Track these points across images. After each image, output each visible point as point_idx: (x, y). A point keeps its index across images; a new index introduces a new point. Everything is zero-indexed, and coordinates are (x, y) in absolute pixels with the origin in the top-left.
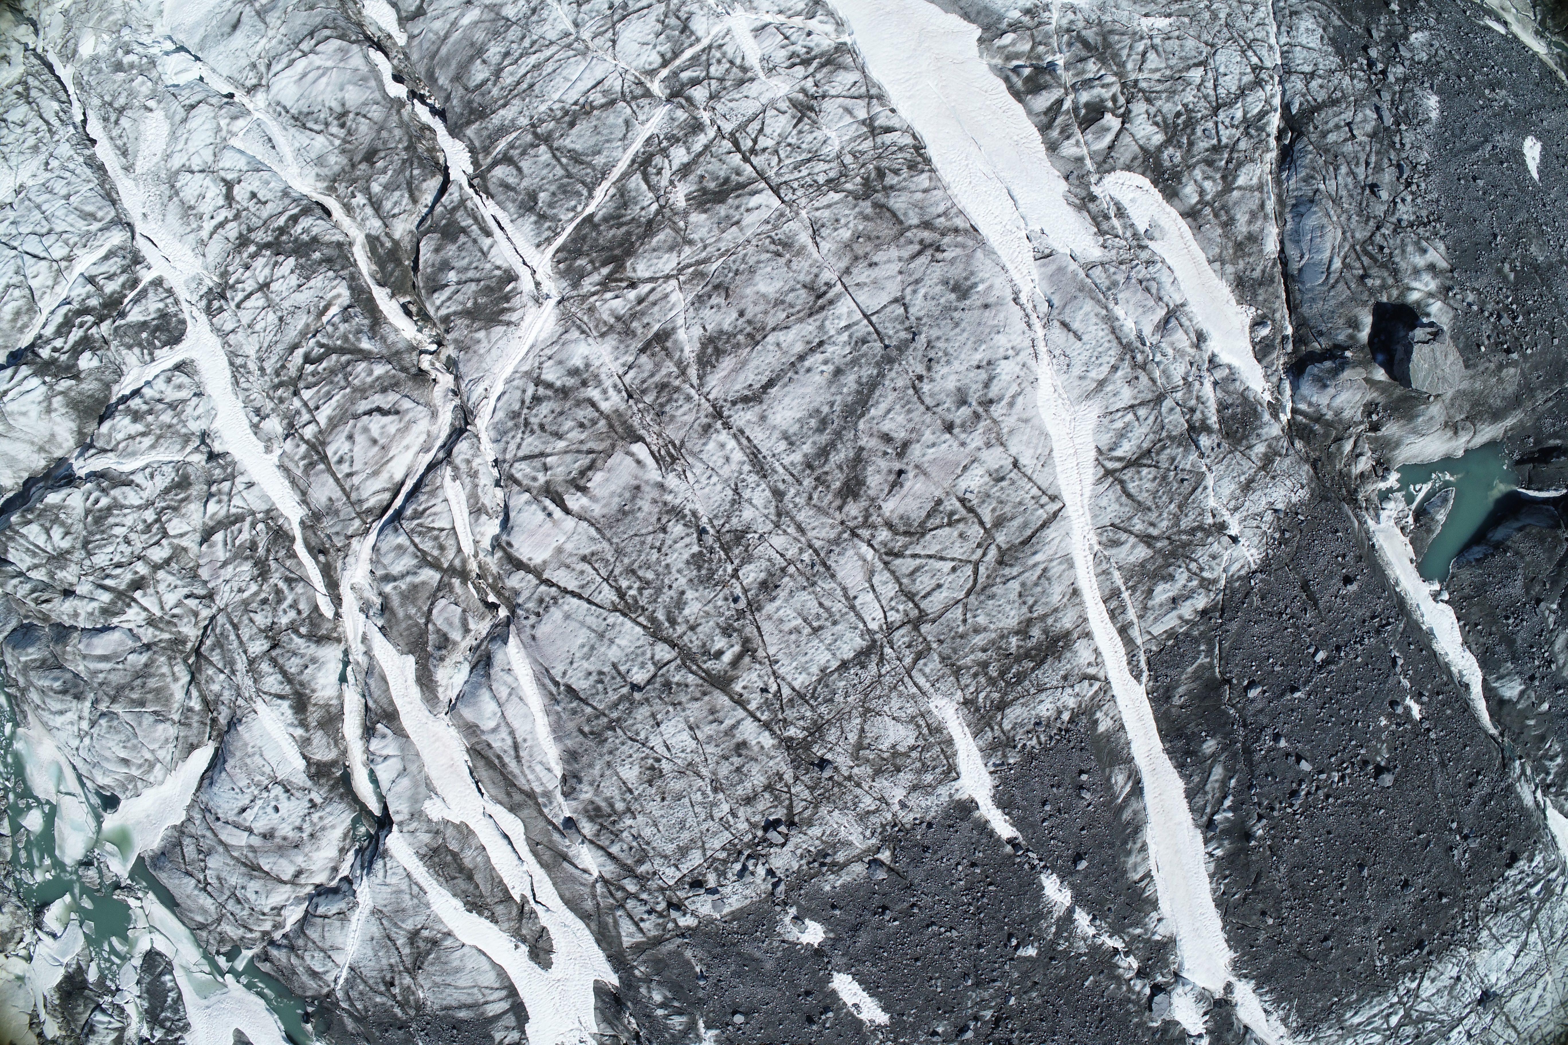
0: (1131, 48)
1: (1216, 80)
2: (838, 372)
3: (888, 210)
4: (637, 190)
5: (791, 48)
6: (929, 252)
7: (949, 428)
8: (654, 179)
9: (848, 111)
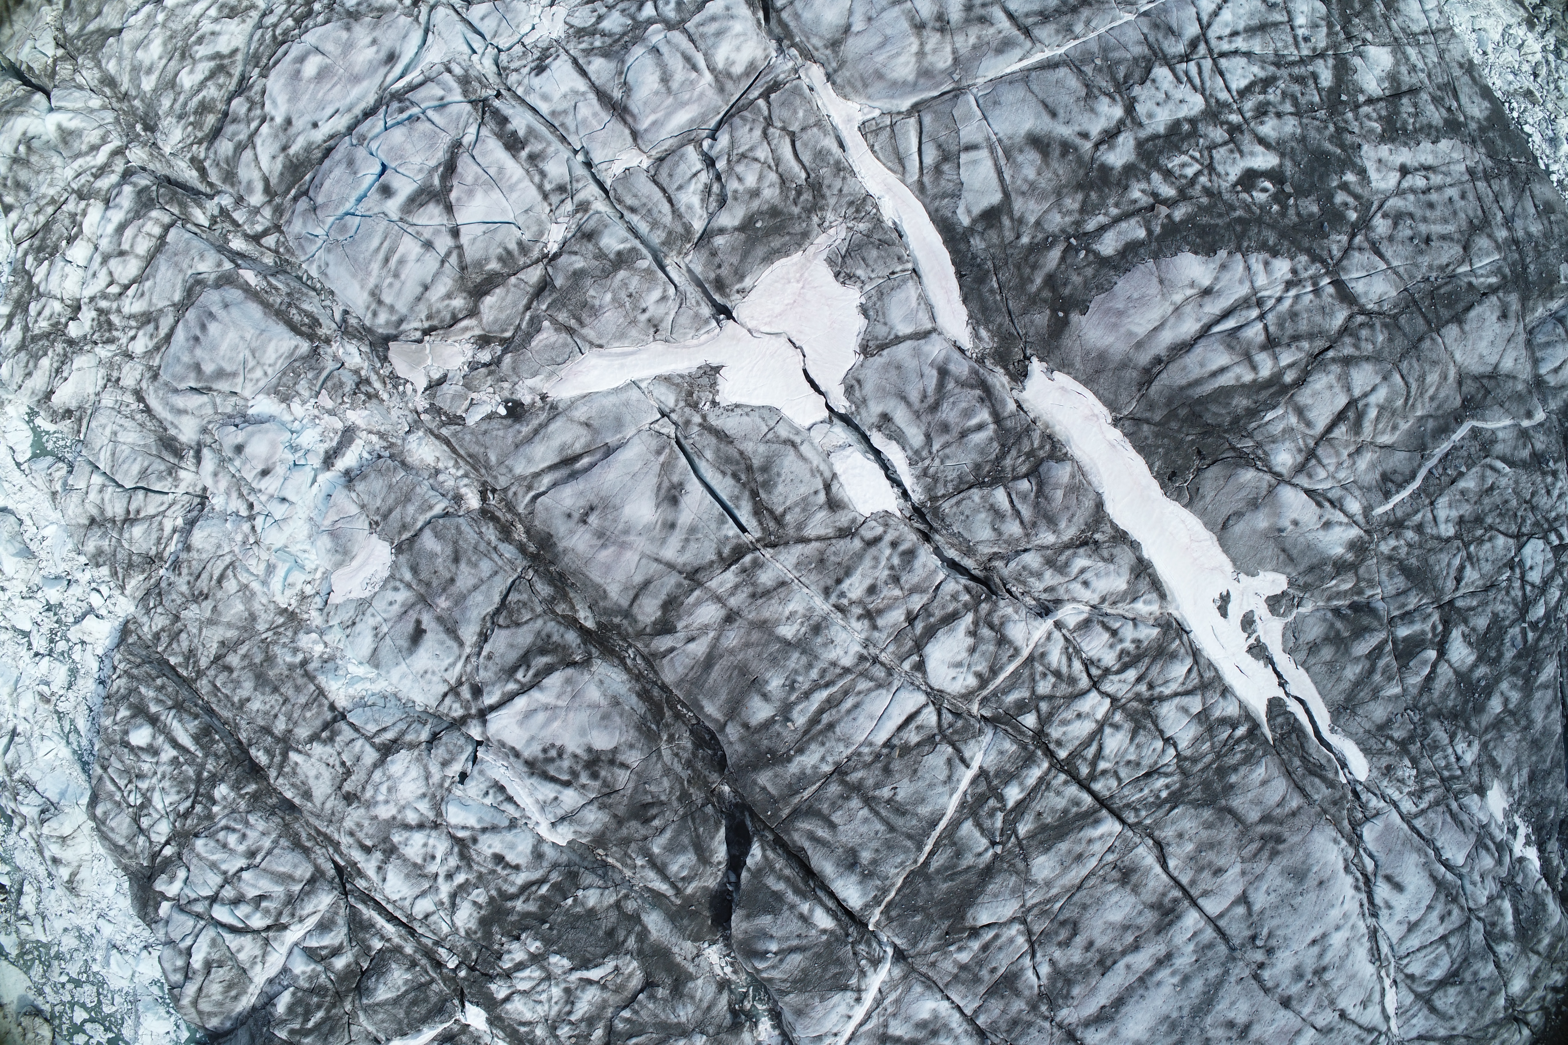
0: (1449, 565)
1: (1522, 578)
2: (1186, 979)
3: (1230, 811)
4: (970, 837)
5: (1119, 647)
6: (1269, 846)
7: (1286, 1003)
8: (987, 823)
9: (1185, 710)
